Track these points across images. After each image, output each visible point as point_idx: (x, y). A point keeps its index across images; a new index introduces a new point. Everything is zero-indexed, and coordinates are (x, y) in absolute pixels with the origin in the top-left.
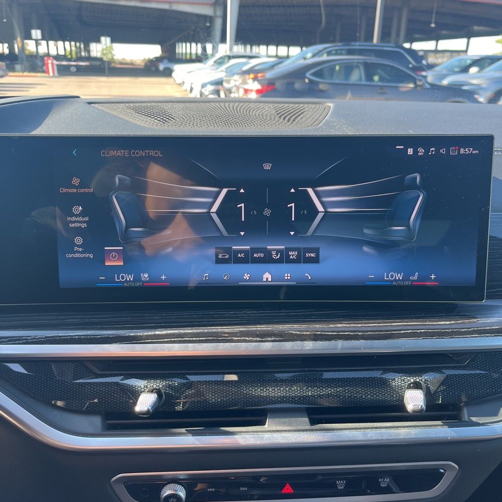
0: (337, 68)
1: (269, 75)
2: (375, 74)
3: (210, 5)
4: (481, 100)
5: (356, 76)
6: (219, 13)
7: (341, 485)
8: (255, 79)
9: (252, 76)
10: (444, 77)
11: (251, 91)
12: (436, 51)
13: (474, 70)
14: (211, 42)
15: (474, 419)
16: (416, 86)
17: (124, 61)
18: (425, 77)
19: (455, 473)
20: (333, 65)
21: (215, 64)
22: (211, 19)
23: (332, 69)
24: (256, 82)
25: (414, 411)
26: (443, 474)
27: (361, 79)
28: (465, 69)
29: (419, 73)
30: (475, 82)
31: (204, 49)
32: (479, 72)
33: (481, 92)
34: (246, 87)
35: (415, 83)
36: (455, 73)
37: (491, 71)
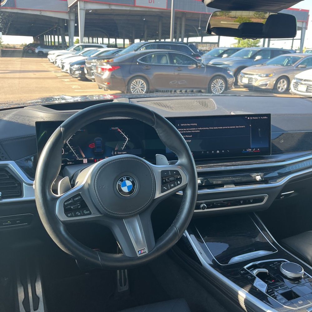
0: (153, 56)
1: (115, 60)
2: (174, 59)
3: (67, 13)
4: (231, 73)
5: (164, 61)
6: (73, 17)
7: (242, 202)
8: (108, 63)
9: (106, 61)
10: (210, 60)
11: (106, 69)
12: (202, 43)
13: (225, 56)
14: (67, 35)
15: (271, 183)
16: (197, 66)
17: (8, 46)
18: (200, 60)
19: (268, 197)
20: (151, 55)
21: (75, 50)
22: (67, 21)
23: (151, 57)
24: (108, 65)
25: (259, 180)
26: (265, 198)
27: (167, 63)
28: (220, 56)
29: (197, 58)
30: (226, 63)
31: (64, 39)
32: (228, 57)
33: (230, 69)
34: (103, 67)
35: (197, 65)
36: (215, 57)
37: (234, 57)
